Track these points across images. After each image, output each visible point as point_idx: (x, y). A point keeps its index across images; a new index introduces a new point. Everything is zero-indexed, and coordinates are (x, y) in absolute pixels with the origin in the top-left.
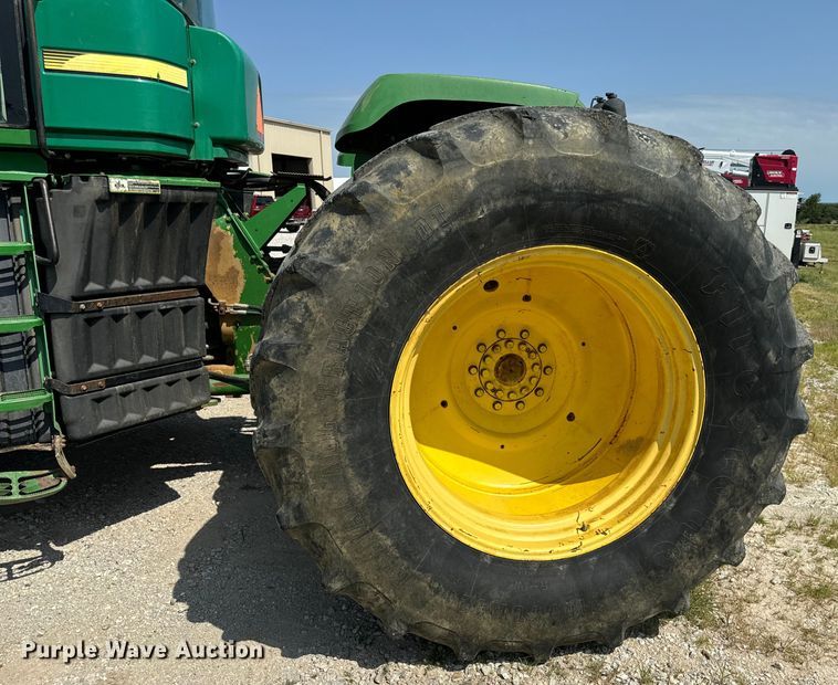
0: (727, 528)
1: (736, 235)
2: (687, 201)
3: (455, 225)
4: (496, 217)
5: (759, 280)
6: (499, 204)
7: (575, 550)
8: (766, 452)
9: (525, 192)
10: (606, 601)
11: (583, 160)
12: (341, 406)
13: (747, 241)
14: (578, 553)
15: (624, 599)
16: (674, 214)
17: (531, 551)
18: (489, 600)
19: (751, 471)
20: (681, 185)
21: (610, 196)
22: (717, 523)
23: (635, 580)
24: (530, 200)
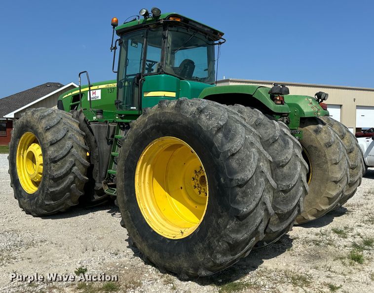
0: (211, 245)
1: (209, 136)
2: (194, 124)
3: (144, 130)
4: (152, 128)
5: (217, 151)
6: (152, 125)
7: (174, 237)
8: (223, 218)
9: (156, 122)
10: (175, 257)
11: (170, 113)
12: (123, 175)
13: (213, 137)
14: (174, 238)
15: (180, 259)
16: (190, 128)
17: (164, 233)
18: (147, 242)
19: (218, 224)
20: (193, 119)
21: (175, 123)
22: (207, 242)
23: (184, 253)
24: (158, 124)
